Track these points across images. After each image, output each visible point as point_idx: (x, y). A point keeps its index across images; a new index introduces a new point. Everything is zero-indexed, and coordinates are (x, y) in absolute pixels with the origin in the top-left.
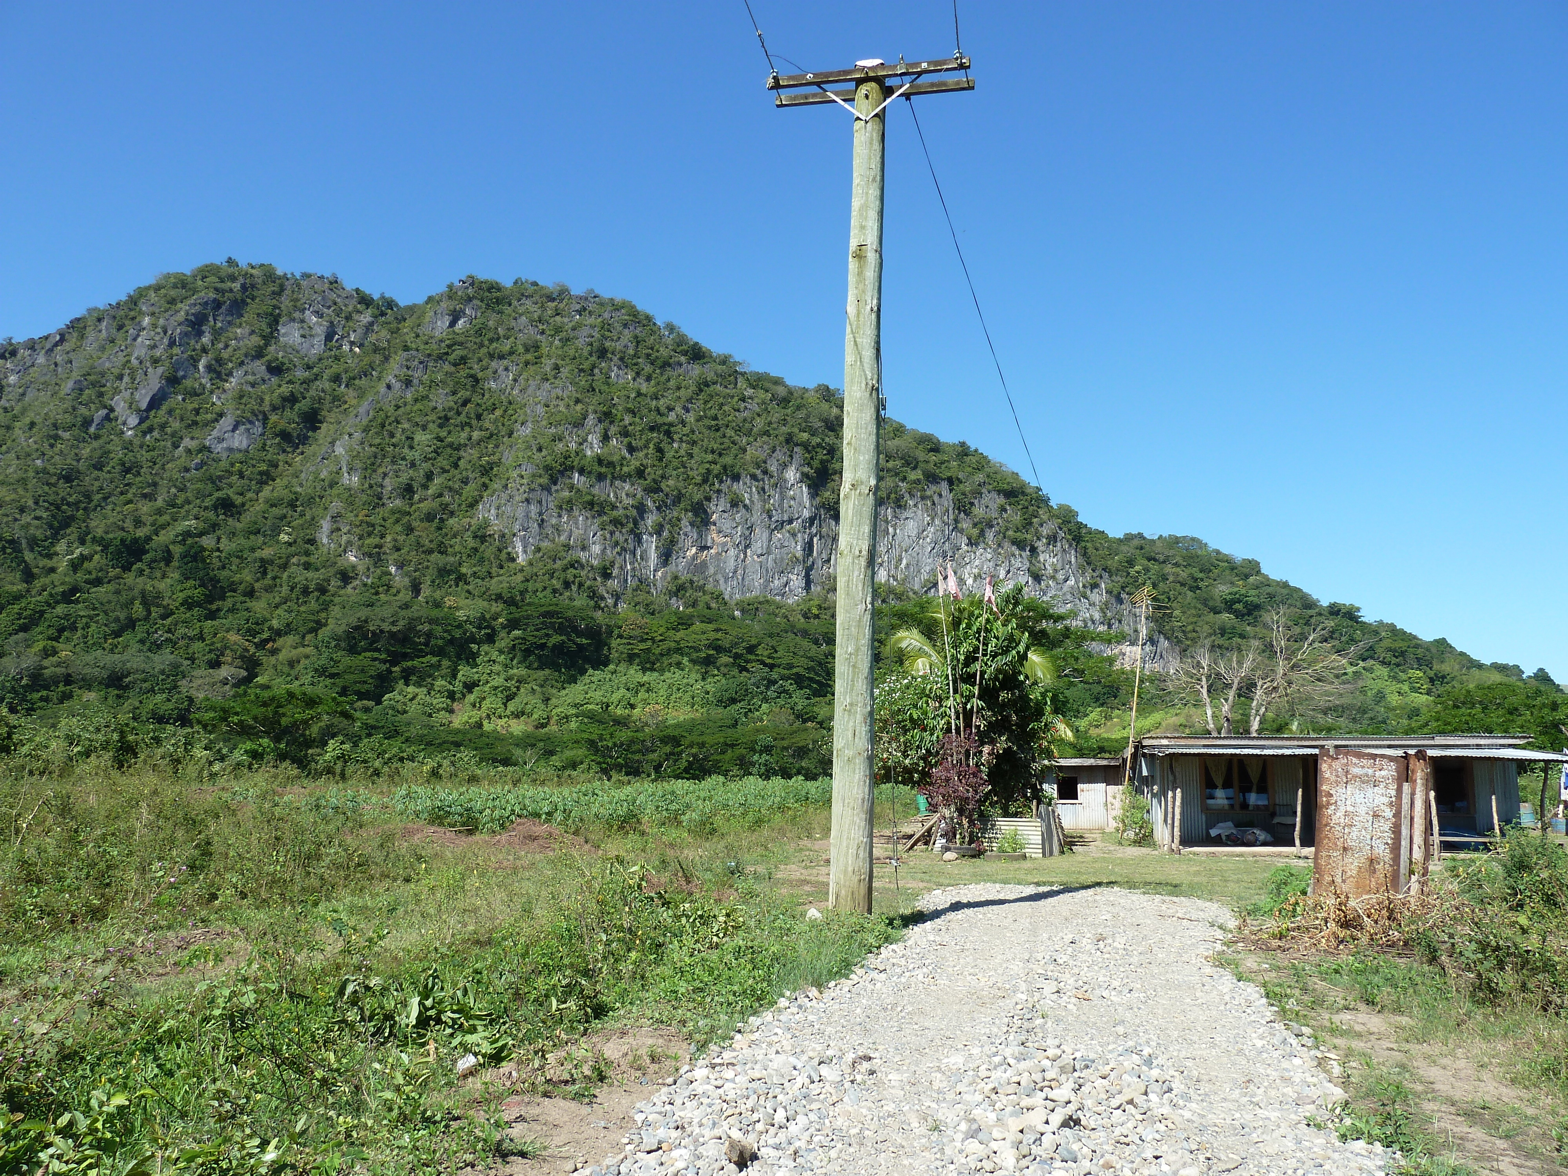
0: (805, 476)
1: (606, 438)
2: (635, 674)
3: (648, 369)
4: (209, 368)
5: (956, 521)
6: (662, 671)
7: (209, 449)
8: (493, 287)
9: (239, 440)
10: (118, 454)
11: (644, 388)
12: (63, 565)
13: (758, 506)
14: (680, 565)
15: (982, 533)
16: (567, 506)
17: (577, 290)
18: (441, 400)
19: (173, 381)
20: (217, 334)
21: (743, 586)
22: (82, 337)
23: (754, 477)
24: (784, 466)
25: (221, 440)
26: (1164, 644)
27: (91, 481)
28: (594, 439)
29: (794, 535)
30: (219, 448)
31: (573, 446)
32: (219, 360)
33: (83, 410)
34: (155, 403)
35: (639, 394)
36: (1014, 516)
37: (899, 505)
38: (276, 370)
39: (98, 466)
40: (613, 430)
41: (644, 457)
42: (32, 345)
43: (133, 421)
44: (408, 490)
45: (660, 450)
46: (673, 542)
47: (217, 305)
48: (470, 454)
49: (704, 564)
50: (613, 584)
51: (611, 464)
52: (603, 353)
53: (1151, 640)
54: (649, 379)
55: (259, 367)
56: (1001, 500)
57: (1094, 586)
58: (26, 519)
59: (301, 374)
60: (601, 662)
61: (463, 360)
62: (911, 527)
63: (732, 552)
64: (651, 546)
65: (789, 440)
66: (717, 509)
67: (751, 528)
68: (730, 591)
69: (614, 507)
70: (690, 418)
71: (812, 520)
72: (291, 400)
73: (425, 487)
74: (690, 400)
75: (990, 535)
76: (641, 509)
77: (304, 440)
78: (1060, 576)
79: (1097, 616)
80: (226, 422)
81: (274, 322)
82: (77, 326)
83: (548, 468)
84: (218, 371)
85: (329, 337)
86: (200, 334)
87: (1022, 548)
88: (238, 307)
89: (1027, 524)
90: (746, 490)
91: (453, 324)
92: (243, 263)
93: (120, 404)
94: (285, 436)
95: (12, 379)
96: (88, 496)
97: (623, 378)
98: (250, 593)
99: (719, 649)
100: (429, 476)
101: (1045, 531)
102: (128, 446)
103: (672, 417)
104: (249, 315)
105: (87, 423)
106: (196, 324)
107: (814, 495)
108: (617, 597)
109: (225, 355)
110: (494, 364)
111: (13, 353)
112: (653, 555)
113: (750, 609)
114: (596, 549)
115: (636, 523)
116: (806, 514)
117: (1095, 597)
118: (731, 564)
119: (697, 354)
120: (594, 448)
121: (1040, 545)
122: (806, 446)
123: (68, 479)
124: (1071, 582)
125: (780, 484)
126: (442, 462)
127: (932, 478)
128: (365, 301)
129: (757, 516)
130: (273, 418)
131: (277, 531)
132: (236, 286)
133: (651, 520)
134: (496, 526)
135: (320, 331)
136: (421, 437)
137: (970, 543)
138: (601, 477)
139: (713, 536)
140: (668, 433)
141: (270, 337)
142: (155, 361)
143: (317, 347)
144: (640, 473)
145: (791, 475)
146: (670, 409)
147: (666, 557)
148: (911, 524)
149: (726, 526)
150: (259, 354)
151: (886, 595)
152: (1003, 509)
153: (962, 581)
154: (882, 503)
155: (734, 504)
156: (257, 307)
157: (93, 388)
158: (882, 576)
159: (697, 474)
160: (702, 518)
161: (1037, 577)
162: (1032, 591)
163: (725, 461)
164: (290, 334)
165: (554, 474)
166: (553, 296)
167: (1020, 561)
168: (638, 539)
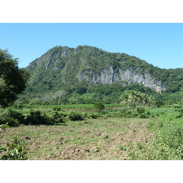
0: (113, 68)
1: (89, 66)
2: (89, 94)
3: (96, 56)
4: (54, 60)
5: (133, 71)
6: (92, 93)
7: (53, 70)
8: (82, 47)
9: (56, 69)
10: (45, 72)
11: (95, 59)
12: (40, 84)
13: (107, 72)
14: (97, 80)
15: (137, 73)
16: (85, 75)
17: (90, 46)
18: (75, 62)
19: (50, 62)
20: (55, 56)
21: (105, 82)
23: (106, 69)
24: (110, 67)
26: (164, 86)
27: (43, 75)
29: (111, 75)
31: (86, 67)
32: (55, 59)
34: (49, 65)
36: (142, 70)
37: (125, 70)
38: (61, 59)
39: (43, 73)
40: (90, 65)
41: (94, 68)
42: (39, 58)
43: (47, 67)
44: (70, 74)
45: (96, 67)
47: (55, 52)
48: (77, 69)
49: (100, 80)
50: (89, 83)
51: (89, 69)
52: (91, 55)
53: (161, 85)
55: (59, 59)
56: (140, 68)
57: (153, 79)
59: (63, 59)
60: (85, 93)
61: (77, 57)
62: (126, 73)
63: (103, 78)
64: (94, 78)
65: (111, 63)
66: (102, 73)
67: (106, 75)
68: (103, 83)
69: (90, 74)
70: (100, 62)
71: (114, 73)
72: (62, 63)
74: (100, 59)
75: (138, 73)
76: (93, 74)
77: (63, 68)
78: (148, 78)
79: (153, 83)
80: (55, 67)
81: (61, 53)
82: (43, 56)
84: (55, 60)
85: (66, 54)
87: (142, 74)
88: (57, 52)
89: (143, 71)
90: (105, 71)
91: (77, 52)
92: (58, 46)
93: (46, 65)
94: (61, 67)
96: (43, 77)
97: (93, 58)
98: (55, 87)
99: (98, 90)
100: (73, 72)
101: (146, 72)
102: (46, 70)
103: (98, 62)
104: (58, 53)
105: (43, 68)
106: (53, 55)
107: (114, 70)
108: (90, 85)
110: (81, 57)
112: (94, 79)
113: (105, 85)
114: (88, 79)
115: (92, 76)
116: (113, 73)
117: (153, 80)
118: (103, 80)
119: (102, 53)
120: (88, 67)
121: (145, 74)
122: (113, 64)
123: (41, 75)
124: (149, 78)
125: (110, 69)
126: (74, 70)
127: (130, 66)
128: (70, 49)
129: (106, 74)
130: (60, 65)
131: (58, 79)
132: (57, 49)
133: (94, 75)
134: (78, 77)
135: (65, 54)
136: (72, 67)
137: (135, 74)
138: (88, 71)
139: (101, 77)
140: (97, 64)
141: (60, 55)
142: (49, 60)
143: (65, 56)
144: (93, 70)
145: (111, 68)
146: (98, 61)
147: (96, 79)
148: (127, 73)
149: (103, 75)
150: (59, 57)
151: (123, 82)
152: (140, 69)
153: (134, 79)
154: (123, 70)
155: (104, 72)
156: (59, 52)
157: (43, 64)
158: (123, 80)
159: (99, 69)
160: (100, 74)
161: (144, 78)
162: (143, 80)
163: (103, 67)
164: (62, 54)
165: (83, 71)
166: (87, 47)
167: (142, 76)
168: (92, 78)
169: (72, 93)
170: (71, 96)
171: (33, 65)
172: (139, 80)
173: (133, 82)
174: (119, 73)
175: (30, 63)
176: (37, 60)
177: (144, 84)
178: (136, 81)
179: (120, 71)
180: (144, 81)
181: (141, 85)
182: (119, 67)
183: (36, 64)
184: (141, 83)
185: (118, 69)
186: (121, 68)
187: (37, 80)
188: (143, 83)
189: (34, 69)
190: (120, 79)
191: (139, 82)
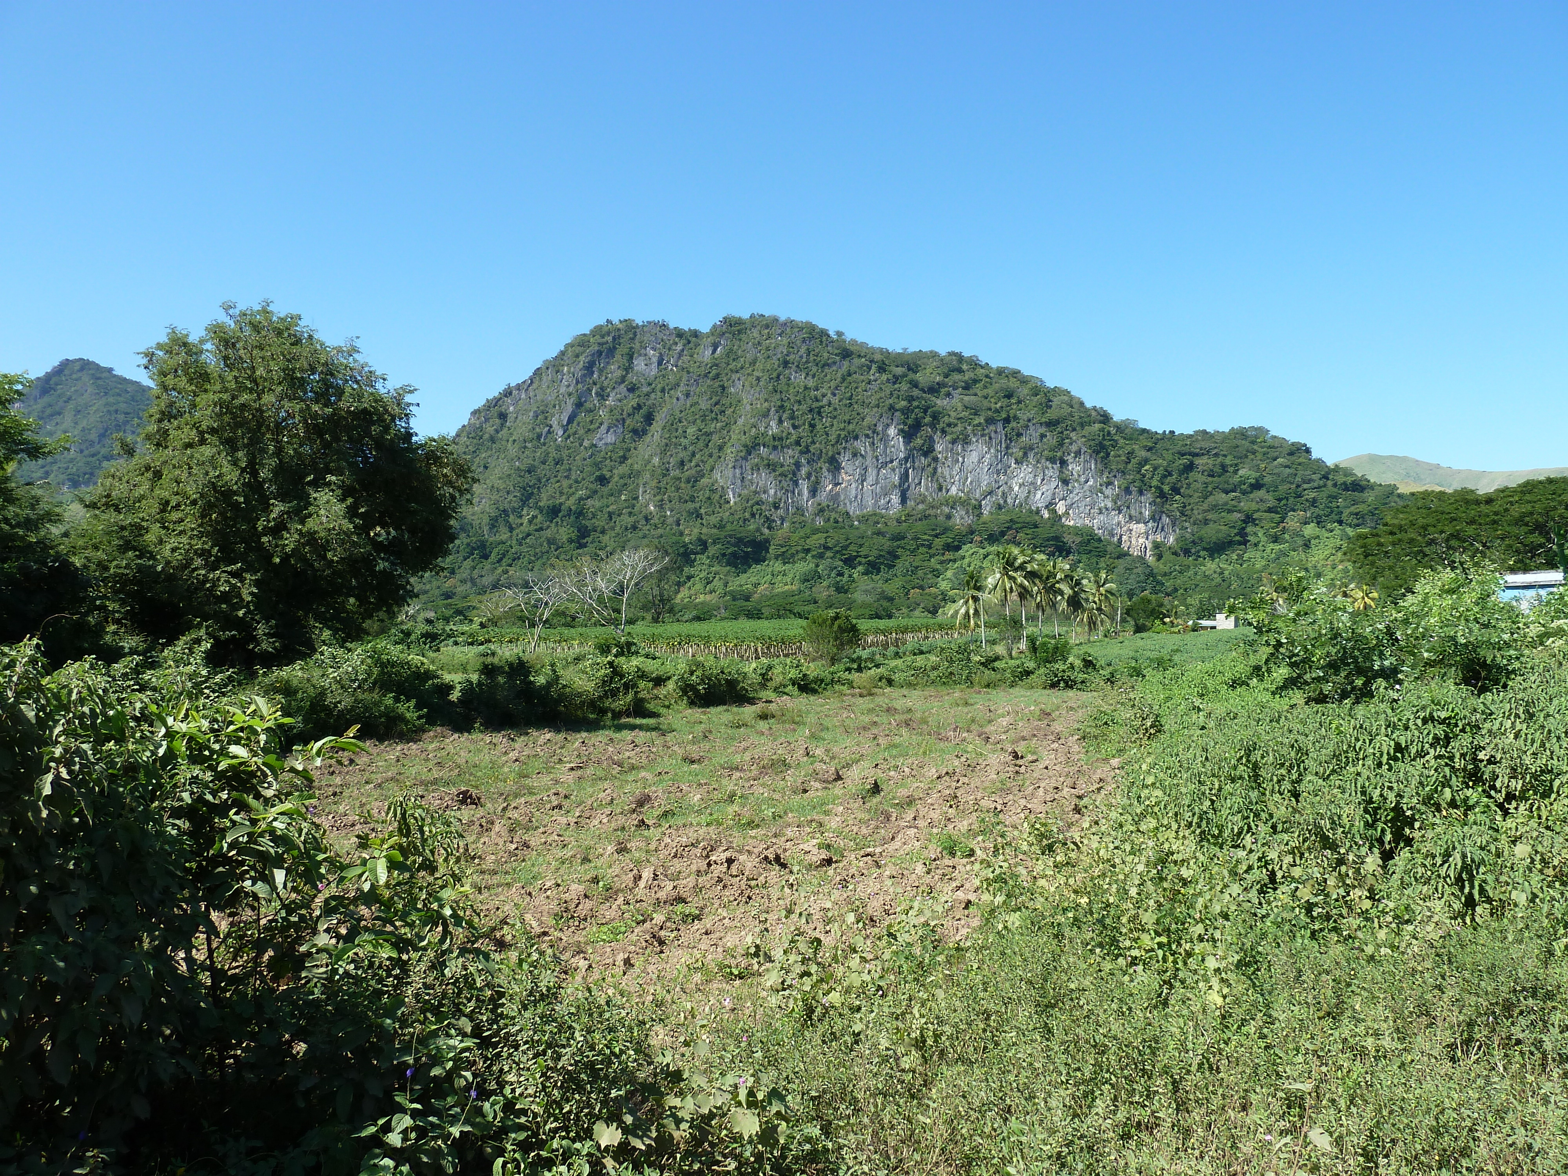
0: (901, 431)
1: (780, 421)
2: (778, 566)
3: (814, 369)
4: (597, 394)
5: (1007, 448)
6: (794, 562)
7: (595, 446)
8: (739, 322)
9: (610, 438)
10: (553, 454)
11: (811, 383)
12: (525, 520)
13: (870, 453)
14: (822, 497)
15: (1025, 454)
16: (756, 468)
17: (783, 318)
18: (704, 405)
19: (579, 405)
20: (601, 371)
21: (861, 506)
22: (541, 379)
23: (867, 436)
24: (888, 426)
25: (601, 439)
26: (1166, 520)
27: (542, 470)
28: (773, 424)
29: (894, 470)
30: (600, 444)
31: (762, 429)
32: (603, 389)
33: (538, 430)
34: (570, 420)
35: (806, 388)
36: (1051, 439)
37: (966, 442)
38: (632, 389)
39: (544, 463)
40: (785, 416)
41: (804, 431)
42: (518, 387)
43: (560, 433)
44: (682, 463)
45: (813, 426)
46: (817, 482)
47: (600, 353)
48: (715, 437)
49: (838, 494)
50: (781, 512)
51: (781, 439)
52: (786, 364)
53: (1153, 518)
54: (814, 376)
55: (622, 388)
56: (1042, 430)
57: (1109, 484)
58: (510, 497)
59: (645, 389)
60: (759, 560)
61: (717, 376)
62: (973, 457)
63: (853, 485)
64: (804, 487)
65: (892, 408)
66: (844, 460)
67: (866, 469)
68: (853, 510)
69: (782, 466)
70: (835, 400)
71: (906, 459)
72: (639, 407)
73: (691, 461)
74: (836, 388)
75: (1031, 455)
76: (798, 465)
77: (645, 432)
78: (1082, 479)
79: (1110, 505)
80: (604, 428)
81: (631, 357)
82: (538, 372)
83: (745, 446)
84: (602, 396)
85: (660, 363)
86: (592, 373)
87: (1054, 462)
88: (611, 352)
89: (1061, 444)
90: (862, 446)
91: (714, 351)
92: (615, 321)
93: (554, 422)
94: (635, 432)
95: (511, 408)
96: (539, 480)
97: (799, 379)
98: (603, 532)
99: (827, 548)
100: (694, 454)
101: (1074, 448)
102: (558, 448)
103: (825, 401)
104: (618, 357)
105: (539, 436)
106: (589, 368)
107: (906, 443)
108: (783, 520)
109: (606, 383)
110: (735, 376)
111: (511, 393)
112: (806, 492)
113: (864, 519)
114: (772, 492)
115: (794, 474)
116: (902, 455)
117: (1108, 491)
118: (854, 492)
119: (846, 354)
120: (774, 429)
121: (1070, 458)
122: (902, 411)
123: (529, 472)
124: (1091, 483)
125: (885, 439)
126: (701, 444)
127: (990, 421)
128: (680, 334)
129: (869, 461)
130: (628, 422)
131: (620, 493)
132: (610, 339)
133: (804, 471)
134: (721, 482)
135: (655, 360)
136: (691, 430)
137: (1017, 462)
138: (775, 448)
139: (843, 476)
140: (819, 413)
141: (628, 369)
142: (570, 395)
143: (654, 371)
144: (798, 443)
145: (892, 431)
146: (824, 396)
147: (814, 492)
148: (974, 454)
149: (850, 469)
150: (623, 380)
151: (953, 503)
152: (1043, 436)
153: (1011, 489)
154: (954, 442)
155: (855, 455)
156: (622, 350)
157: (543, 414)
158: (954, 490)
159: (833, 438)
160: (835, 466)
161: (1065, 482)
162: (1060, 491)
163: (851, 427)
164: (639, 364)
165: (750, 449)
166: (769, 324)
167: (1052, 471)
168: (796, 483)
169: (691, 563)
170: (689, 578)
171: (487, 420)
172: (1039, 493)
173: (1009, 500)
174: (936, 459)
175: (475, 413)
176: (508, 393)
177: (1067, 513)
178: (1022, 496)
179: (939, 447)
180: (1064, 499)
181: (1046, 516)
182: (933, 426)
183: (503, 416)
184: (1050, 506)
185: (931, 439)
186: (943, 432)
187: (513, 500)
188: (1061, 508)
189: (492, 440)
190: (940, 489)
191: (1039, 500)
